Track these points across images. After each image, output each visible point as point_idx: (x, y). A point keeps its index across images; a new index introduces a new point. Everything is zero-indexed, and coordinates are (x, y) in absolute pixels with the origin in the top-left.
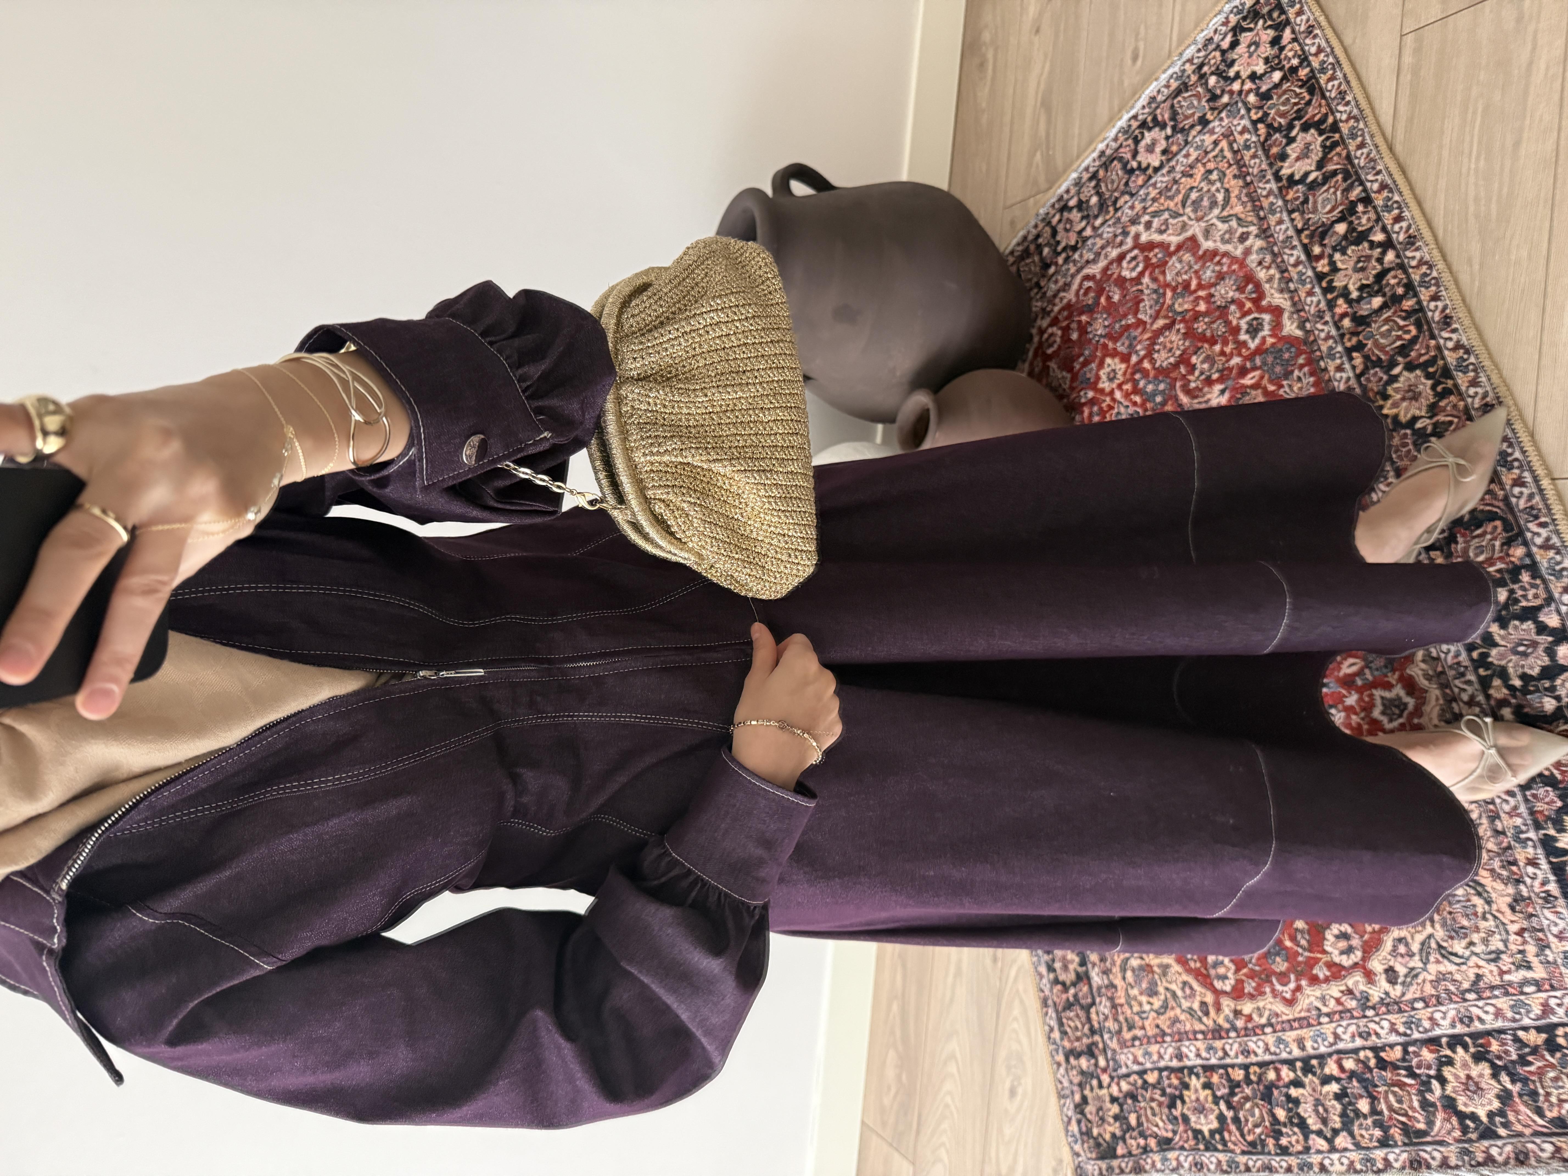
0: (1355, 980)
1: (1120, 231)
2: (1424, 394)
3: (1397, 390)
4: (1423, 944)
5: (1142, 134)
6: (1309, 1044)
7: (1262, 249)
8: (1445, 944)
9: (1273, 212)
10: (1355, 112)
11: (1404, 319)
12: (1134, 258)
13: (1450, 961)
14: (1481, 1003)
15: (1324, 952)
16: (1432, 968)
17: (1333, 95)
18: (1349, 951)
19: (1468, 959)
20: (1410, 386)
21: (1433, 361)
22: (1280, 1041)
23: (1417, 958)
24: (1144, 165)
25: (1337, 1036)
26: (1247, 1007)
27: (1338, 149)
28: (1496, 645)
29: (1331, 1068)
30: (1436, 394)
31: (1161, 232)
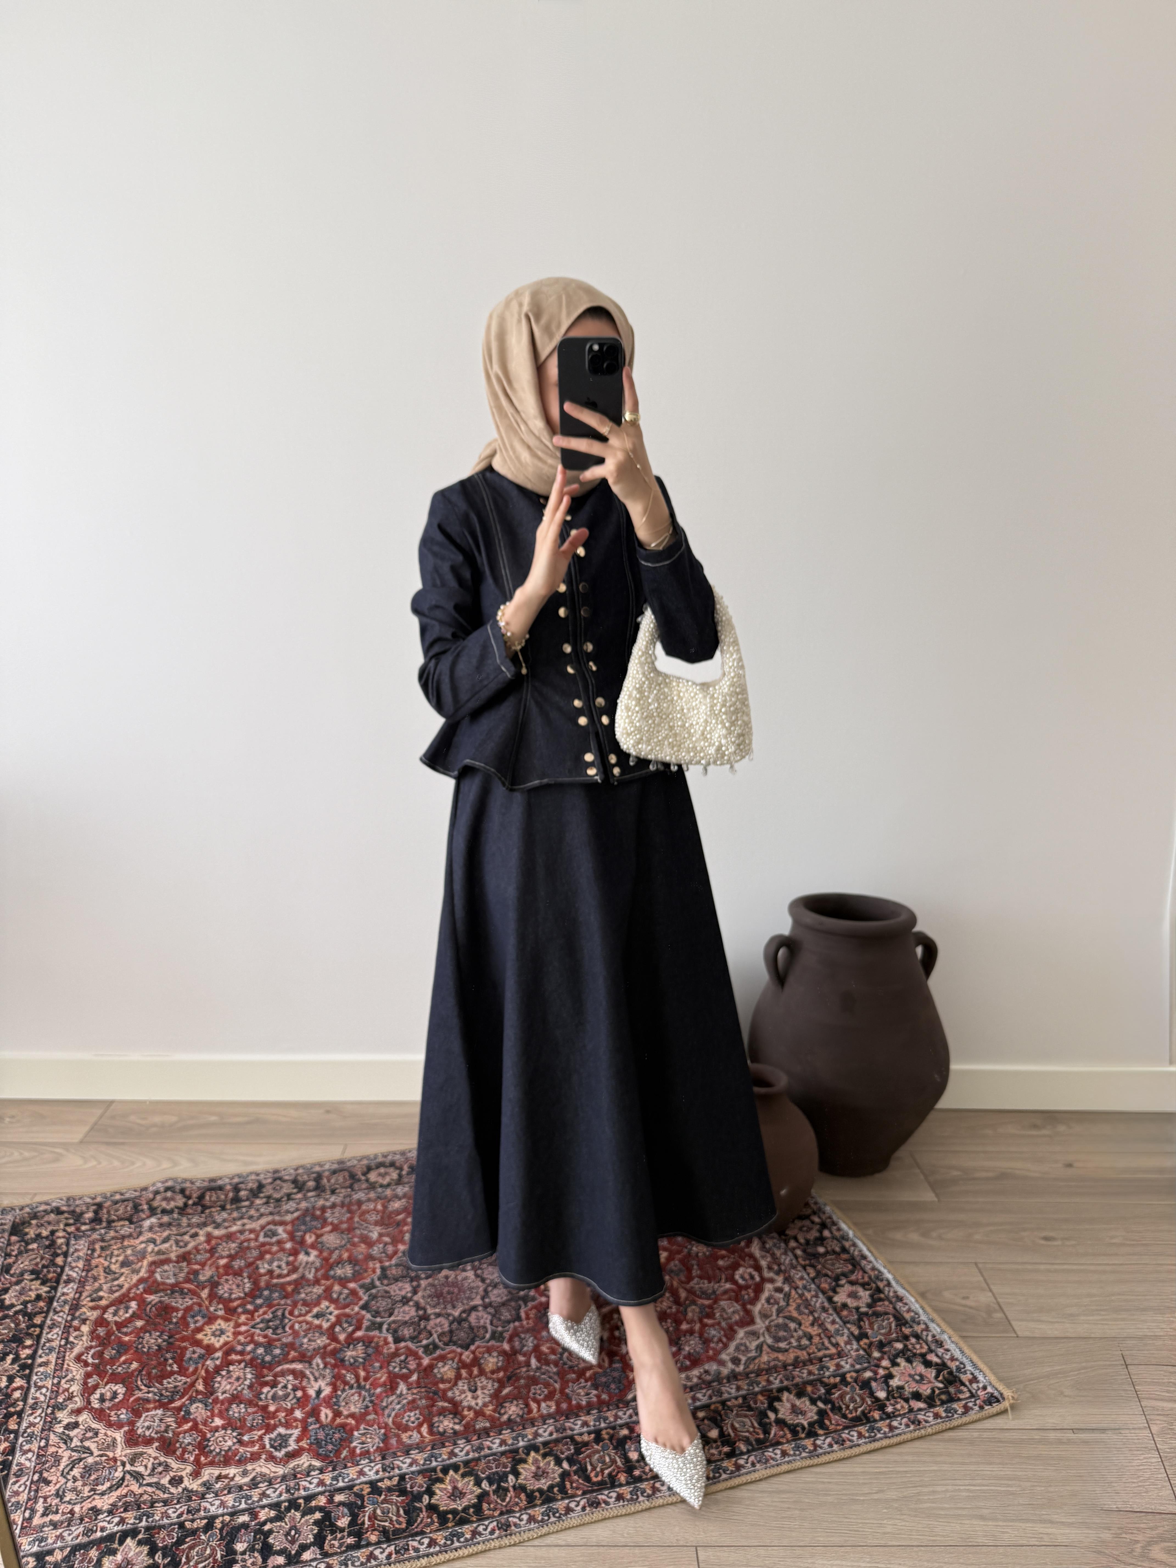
0: (78, 1402)
1: (783, 1268)
2: (537, 1483)
3: (549, 1463)
4: (88, 1449)
5: (871, 1290)
6: (41, 1369)
7: (719, 1373)
8: (81, 1463)
9: (751, 1384)
10: (820, 1451)
11: (610, 1474)
12: (752, 1277)
13: (67, 1466)
14: (28, 1483)
15: (107, 1384)
16: (67, 1454)
17: (843, 1435)
18: (102, 1399)
19: (65, 1477)
20: (548, 1473)
21: (563, 1490)
22: (51, 1350)
23: (79, 1444)
24: (838, 1289)
25: (40, 1388)
26: (85, 1329)
27: (789, 1436)
28: (303, 1516)
29: (19, 1382)
30: (533, 1491)
31: (768, 1301)
